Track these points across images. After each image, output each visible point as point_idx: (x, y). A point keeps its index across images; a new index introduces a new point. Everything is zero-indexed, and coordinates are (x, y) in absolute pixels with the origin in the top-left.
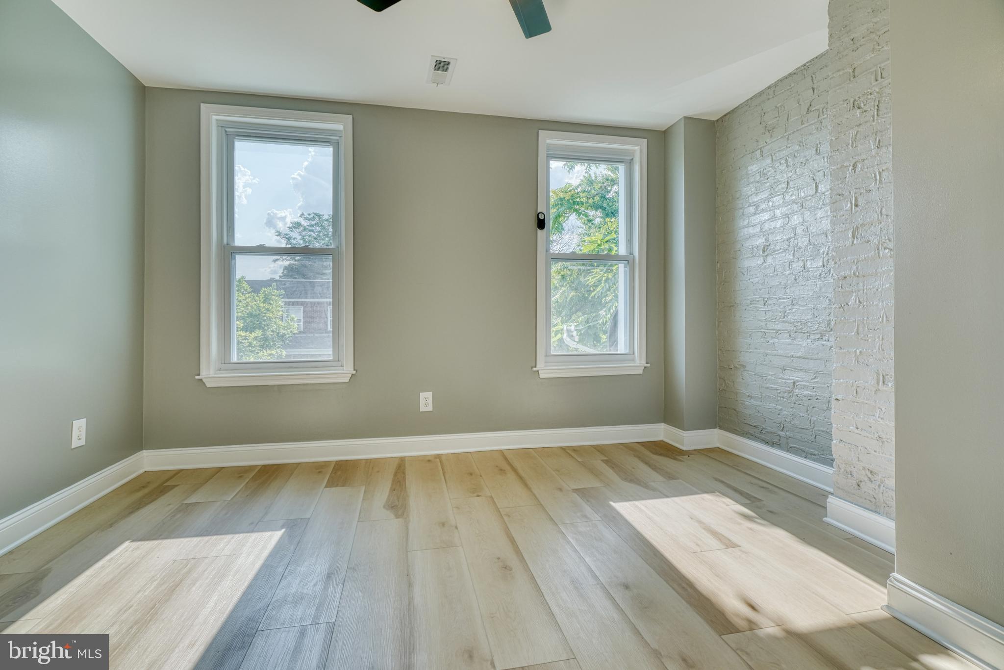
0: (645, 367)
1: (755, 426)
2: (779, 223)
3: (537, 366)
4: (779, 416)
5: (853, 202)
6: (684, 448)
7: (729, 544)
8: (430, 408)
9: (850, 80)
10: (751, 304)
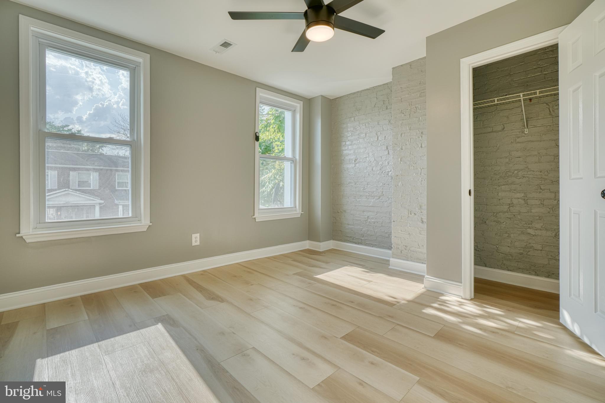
0: (301, 214)
1: (350, 237)
2: (362, 151)
3: (255, 215)
4: (362, 231)
5: (401, 148)
6: (321, 251)
8: (198, 244)
9: (400, 102)
10: (349, 184)
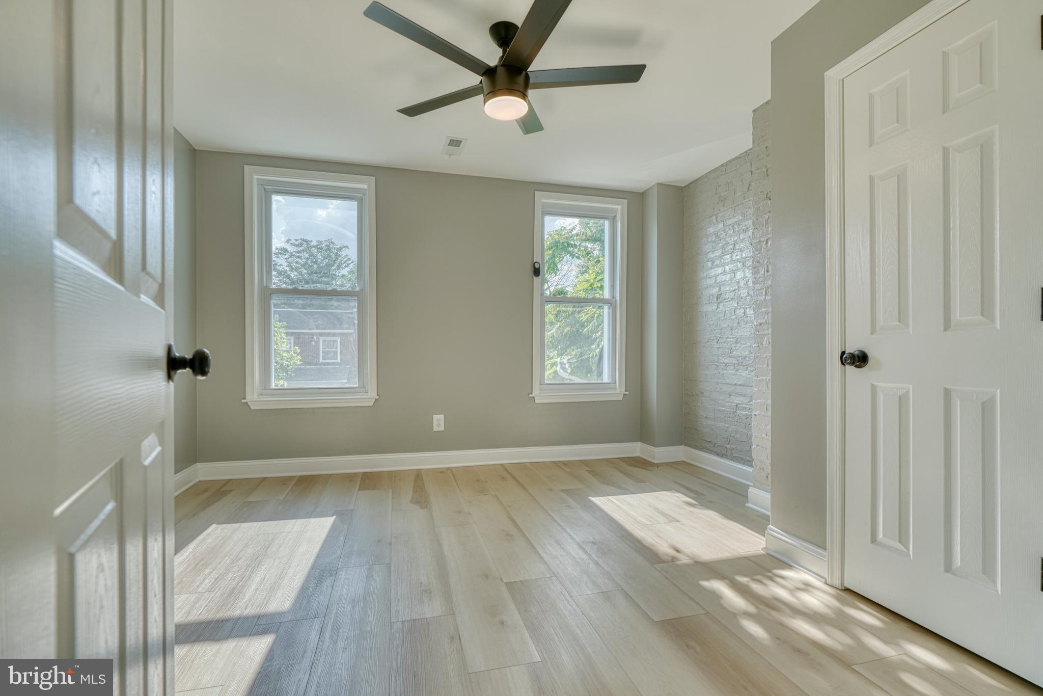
0: (625, 395)
1: (709, 442)
2: (728, 277)
3: (533, 393)
4: (727, 433)
6: (655, 461)
7: (672, 520)
8: (442, 428)
9: (764, 177)
10: (708, 342)
